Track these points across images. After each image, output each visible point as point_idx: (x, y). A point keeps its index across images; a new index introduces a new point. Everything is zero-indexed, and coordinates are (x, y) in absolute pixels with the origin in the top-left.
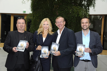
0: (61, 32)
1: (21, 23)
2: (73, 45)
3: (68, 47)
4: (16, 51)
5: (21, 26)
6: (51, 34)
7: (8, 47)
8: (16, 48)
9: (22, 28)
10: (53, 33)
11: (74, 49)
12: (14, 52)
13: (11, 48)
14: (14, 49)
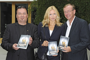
0: (71, 24)
1: (21, 14)
2: (87, 39)
3: (81, 41)
4: (17, 48)
5: (21, 17)
6: (60, 26)
7: (8, 44)
8: (17, 45)
9: (23, 20)
10: (61, 24)
11: (88, 44)
12: (14, 50)
13: (10, 45)
14: (14, 46)
